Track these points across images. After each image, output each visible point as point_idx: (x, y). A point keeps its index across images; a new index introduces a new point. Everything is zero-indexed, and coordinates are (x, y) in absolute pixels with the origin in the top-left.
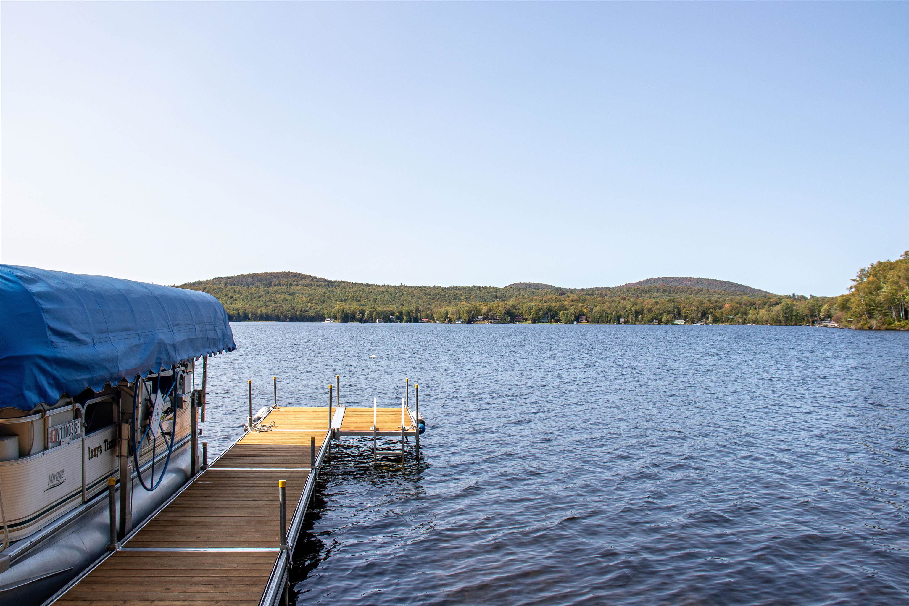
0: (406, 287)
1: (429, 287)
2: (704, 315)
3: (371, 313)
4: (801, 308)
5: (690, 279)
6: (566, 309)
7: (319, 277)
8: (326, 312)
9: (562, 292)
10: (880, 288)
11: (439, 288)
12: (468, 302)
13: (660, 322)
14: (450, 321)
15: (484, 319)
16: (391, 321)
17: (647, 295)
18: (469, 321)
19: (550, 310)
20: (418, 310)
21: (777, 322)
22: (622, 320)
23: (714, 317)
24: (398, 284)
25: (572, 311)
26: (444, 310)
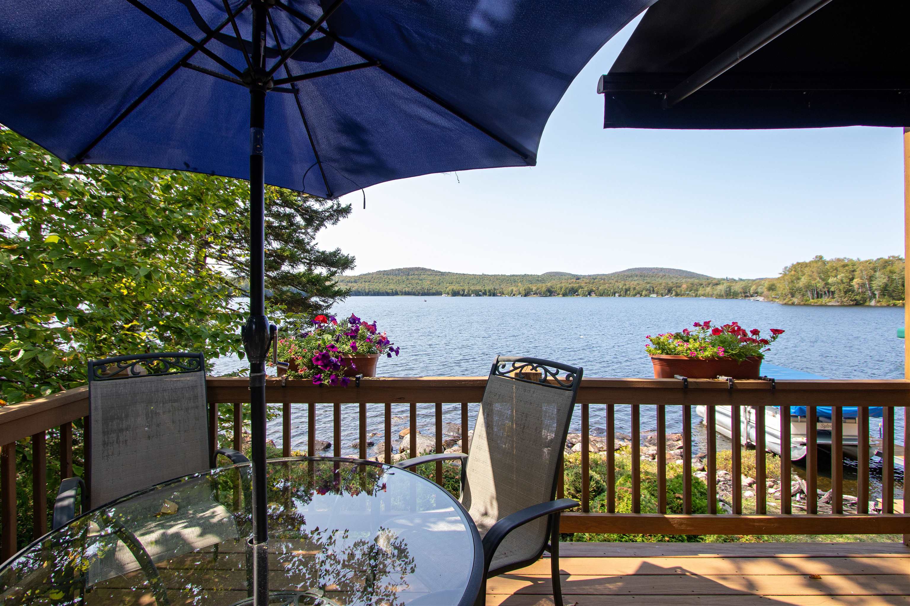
0: (485, 275)
1: (499, 275)
2: (670, 291)
3: (469, 291)
4: (737, 288)
5: (657, 269)
6: (582, 288)
7: (435, 270)
8: (442, 291)
9: (578, 278)
10: (799, 279)
11: (505, 275)
12: (522, 283)
13: (641, 295)
14: (514, 295)
15: (534, 294)
16: (480, 295)
17: (631, 279)
18: (526, 295)
19: (573, 289)
20: (494, 289)
21: (720, 296)
22: (617, 295)
23: (676, 293)
24: (481, 274)
25: (586, 289)
26: (510, 289)
